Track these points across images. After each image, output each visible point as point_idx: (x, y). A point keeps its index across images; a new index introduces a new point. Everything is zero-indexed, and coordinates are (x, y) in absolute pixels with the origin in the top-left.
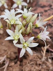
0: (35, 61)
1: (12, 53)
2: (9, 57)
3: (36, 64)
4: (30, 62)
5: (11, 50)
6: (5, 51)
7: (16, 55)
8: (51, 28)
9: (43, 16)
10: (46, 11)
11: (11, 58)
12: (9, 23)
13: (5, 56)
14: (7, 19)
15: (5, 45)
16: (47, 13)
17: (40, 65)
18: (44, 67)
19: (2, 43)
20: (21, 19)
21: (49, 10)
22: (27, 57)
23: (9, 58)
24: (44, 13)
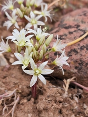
0: (54, 96)
1: (25, 87)
2: (20, 91)
3: (56, 101)
4: (47, 98)
5: (23, 84)
6: (15, 84)
7: (30, 90)
8: (76, 54)
9: (67, 39)
10: (71, 33)
11: (23, 94)
12: (18, 45)
13: (15, 90)
14: (16, 40)
15: (15, 77)
16: (72, 36)
17: (60, 102)
18: (66, 105)
19: (13, 74)
20: (32, 40)
21: (75, 31)
22: (44, 92)
23: (20, 93)
24: (68, 36)
